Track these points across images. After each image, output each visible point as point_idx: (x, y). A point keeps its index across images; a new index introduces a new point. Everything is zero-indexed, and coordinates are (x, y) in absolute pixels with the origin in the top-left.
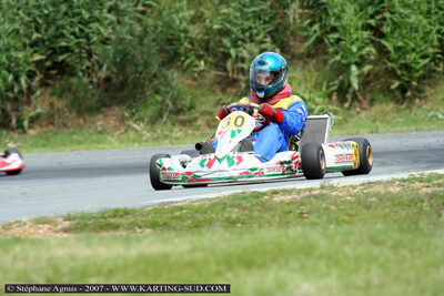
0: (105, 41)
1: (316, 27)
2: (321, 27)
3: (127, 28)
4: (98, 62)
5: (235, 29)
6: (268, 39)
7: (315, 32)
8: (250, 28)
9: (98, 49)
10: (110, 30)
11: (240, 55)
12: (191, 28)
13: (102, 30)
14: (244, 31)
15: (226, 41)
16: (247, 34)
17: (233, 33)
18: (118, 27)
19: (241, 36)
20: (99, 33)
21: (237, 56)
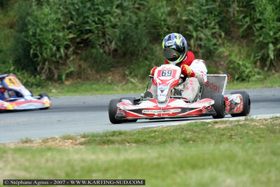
0: (114, 26)
1: (247, 19)
2: (251, 19)
3: (128, 18)
4: (109, 39)
5: (196, 20)
6: (217, 27)
7: (247, 22)
8: (206, 19)
9: (109, 31)
10: (117, 20)
11: (199, 36)
12: (168, 19)
13: (112, 19)
14: (201, 21)
15: (190, 27)
16: (204, 23)
17: (194, 22)
18: (122, 18)
19: (200, 24)
20: (111, 21)
21: (197, 37)
